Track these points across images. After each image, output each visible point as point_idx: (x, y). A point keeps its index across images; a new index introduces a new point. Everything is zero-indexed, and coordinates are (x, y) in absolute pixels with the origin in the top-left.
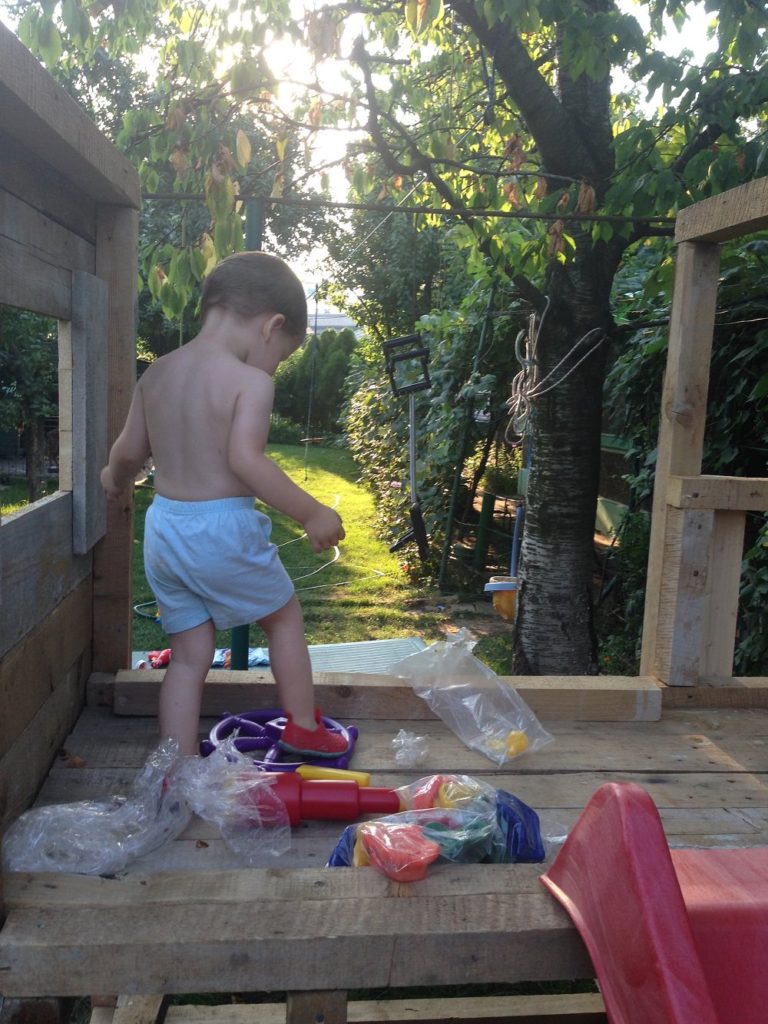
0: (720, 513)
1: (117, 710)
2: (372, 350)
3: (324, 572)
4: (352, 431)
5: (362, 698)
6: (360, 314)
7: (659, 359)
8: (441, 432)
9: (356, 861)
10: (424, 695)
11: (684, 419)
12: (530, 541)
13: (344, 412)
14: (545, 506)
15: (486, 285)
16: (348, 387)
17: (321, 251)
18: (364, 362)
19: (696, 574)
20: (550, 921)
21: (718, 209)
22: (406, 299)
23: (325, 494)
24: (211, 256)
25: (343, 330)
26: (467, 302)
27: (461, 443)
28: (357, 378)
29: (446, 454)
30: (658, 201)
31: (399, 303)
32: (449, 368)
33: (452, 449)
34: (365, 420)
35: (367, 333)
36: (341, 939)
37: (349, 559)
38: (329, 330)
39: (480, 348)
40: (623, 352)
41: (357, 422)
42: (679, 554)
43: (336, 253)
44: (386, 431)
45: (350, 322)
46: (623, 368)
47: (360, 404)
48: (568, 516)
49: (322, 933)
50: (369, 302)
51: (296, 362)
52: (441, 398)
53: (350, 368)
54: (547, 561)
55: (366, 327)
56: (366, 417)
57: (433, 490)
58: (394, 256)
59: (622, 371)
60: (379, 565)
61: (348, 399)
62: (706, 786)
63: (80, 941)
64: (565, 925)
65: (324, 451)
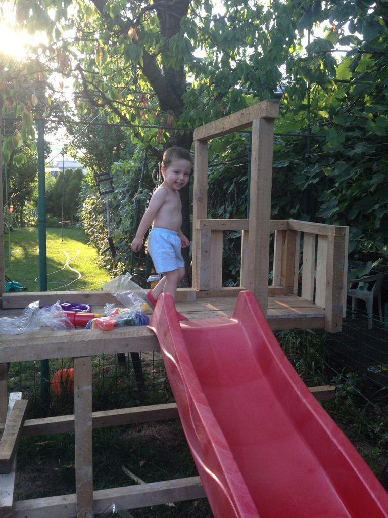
0: (213, 231)
1: (3, 307)
2: (92, 179)
3: (74, 283)
4: (84, 219)
5: (93, 298)
6: (85, 162)
8: (126, 216)
9: (93, 328)
10: (115, 295)
11: (200, 200)
13: (79, 210)
15: (143, 149)
16: (81, 198)
17: (62, 130)
18: (89, 185)
19: (206, 252)
20: (149, 334)
21: (204, 130)
22: (107, 154)
23: (72, 250)
24: (20, 139)
25: (76, 169)
26: (135, 156)
27: (135, 220)
28: (85, 193)
29: (129, 226)
30: (197, 121)
31: (104, 156)
32: (128, 187)
33: (132, 223)
34: (90, 213)
35: (89, 171)
36: (89, 341)
37: (86, 277)
38: (69, 169)
39: (142, 177)
41: (87, 215)
42: (200, 245)
43: (70, 131)
44: (100, 217)
45: (79, 165)
47: (87, 205)
49: (84, 340)
50: (89, 156)
51: (52, 186)
52: (125, 200)
53: (82, 188)
55: (88, 168)
56: (91, 211)
57: (124, 243)
58: (100, 134)
60: (100, 279)
61: (81, 204)
62: (205, 314)
63: (13, 345)
64: (152, 334)
65: (70, 230)
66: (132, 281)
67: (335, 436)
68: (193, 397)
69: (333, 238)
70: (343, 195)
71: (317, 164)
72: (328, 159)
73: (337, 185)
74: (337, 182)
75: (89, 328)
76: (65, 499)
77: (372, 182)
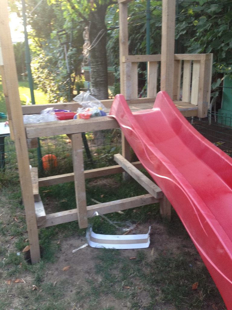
0: (133, 63)
5: (69, 107)
7: (117, 40)
9: (78, 118)
10: (81, 104)
11: (124, 43)
12: (93, 89)
14: (96, 79)
15: (70, 21)
19: (129, 76)
40: (110, 39)
42: (126, 72)
46: (110, 44)
48: (102, 81)
54: (98, 93)
56: (38, 68)
59: (109, 45)
64: (112, 119)
66: (90, 96)
67: (223, 155)
68: (146, 144)
69: (204, 61)
70: (202, 41)
71: (184, 21)
72: (191, 18)
73: (198, 34)
74: (198, 32)
75: (76, 118)
76: (70, 212)
77: (220, 29)
